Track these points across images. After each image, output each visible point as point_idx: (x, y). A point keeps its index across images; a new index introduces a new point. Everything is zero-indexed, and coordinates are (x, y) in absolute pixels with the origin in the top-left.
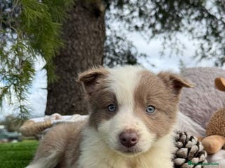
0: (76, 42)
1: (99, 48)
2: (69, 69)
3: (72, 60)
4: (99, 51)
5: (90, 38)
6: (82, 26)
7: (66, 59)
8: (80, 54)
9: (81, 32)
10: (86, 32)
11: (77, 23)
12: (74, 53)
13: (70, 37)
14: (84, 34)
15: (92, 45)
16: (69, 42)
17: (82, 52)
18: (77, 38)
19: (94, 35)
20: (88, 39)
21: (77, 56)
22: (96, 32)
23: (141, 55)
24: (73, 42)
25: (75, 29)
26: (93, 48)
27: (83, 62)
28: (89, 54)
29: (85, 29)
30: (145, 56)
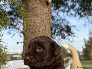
0: (36, 18)
1: (49, 21)
2: (33, 32)
3: (34, 28)
4: (48, 23)
5: (44, 16)
6: (39, 10)
7: (32, 27)
8: (38, 24)
9: (39, 13)
10: (42, 13)
11: (37, 9)
12: (35, 24)
13: (33, 16)
14: (41, 14)
15: (45, 20)
16: (33, 18)
17: (39, 23)
18: (37, 17)
19: (46, 15)
20: (43, 16)
21: (37, 25)
22: (47, 13)
23: (73, 26)
24: (35, 18)
25: (36, 12)
26: (45, 21)
27: (40, 28)
28: (43, 24)
29: (41, 12)
30: (74, 26)
